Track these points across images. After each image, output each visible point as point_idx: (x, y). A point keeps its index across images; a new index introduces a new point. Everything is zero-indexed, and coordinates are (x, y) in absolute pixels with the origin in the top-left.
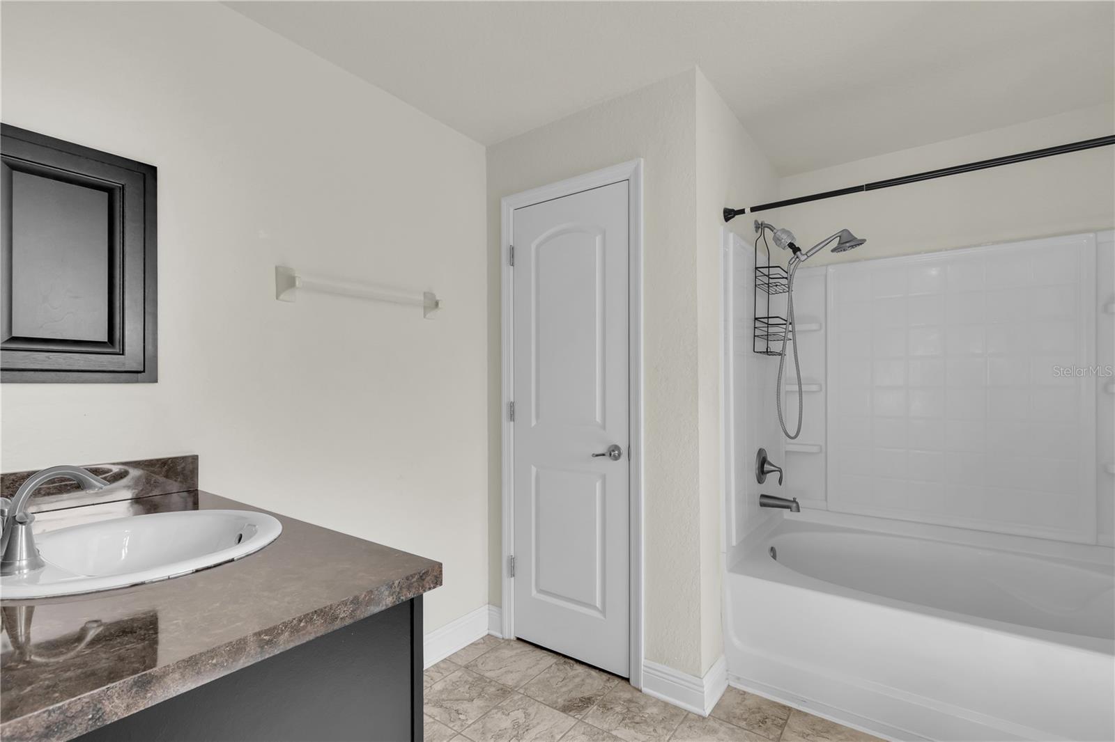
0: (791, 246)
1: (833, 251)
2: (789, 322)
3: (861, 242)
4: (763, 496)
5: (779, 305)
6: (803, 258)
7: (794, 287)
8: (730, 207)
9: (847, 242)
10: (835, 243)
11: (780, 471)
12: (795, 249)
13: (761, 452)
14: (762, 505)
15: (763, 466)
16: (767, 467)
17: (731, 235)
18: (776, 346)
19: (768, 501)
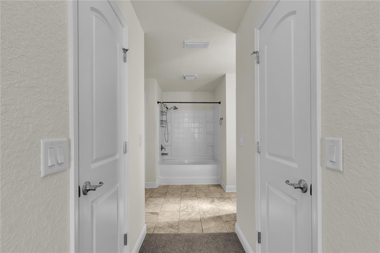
0: (167, 107)
1: (173, 109)
2: (166, 121)
3: (178, 108)
4: (162, 153)
5: (164, 118)
6: (169, 110)
7: (167, 115)
8: (159, 101)
9: (175, 108)
10: (173, 108)
11: (165, 148)
12: (167, 108)
13: (161, 145)
14: (162, 155)
15: (162, 148)
16: (163, 148)
17: (158, 106)
18: (164, 125)
19: (163, 154)
